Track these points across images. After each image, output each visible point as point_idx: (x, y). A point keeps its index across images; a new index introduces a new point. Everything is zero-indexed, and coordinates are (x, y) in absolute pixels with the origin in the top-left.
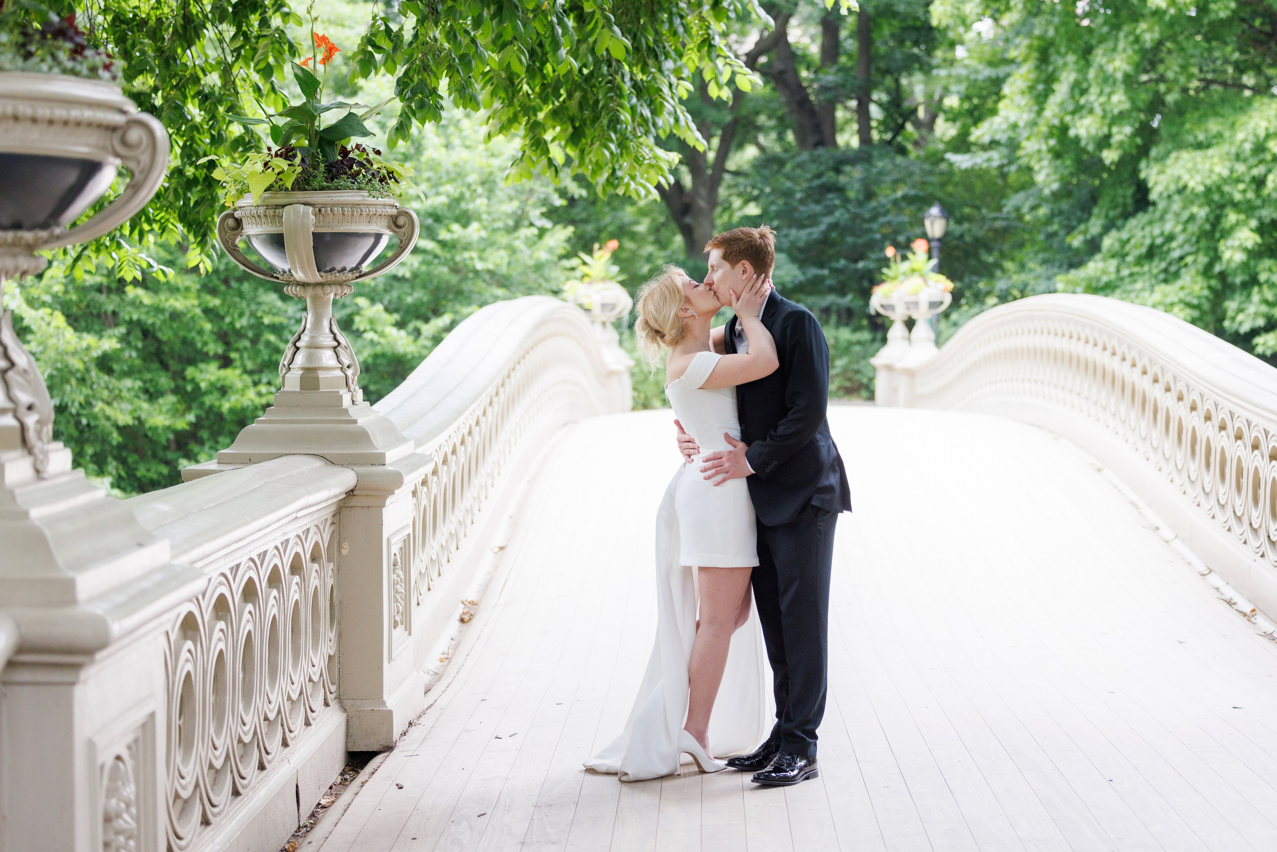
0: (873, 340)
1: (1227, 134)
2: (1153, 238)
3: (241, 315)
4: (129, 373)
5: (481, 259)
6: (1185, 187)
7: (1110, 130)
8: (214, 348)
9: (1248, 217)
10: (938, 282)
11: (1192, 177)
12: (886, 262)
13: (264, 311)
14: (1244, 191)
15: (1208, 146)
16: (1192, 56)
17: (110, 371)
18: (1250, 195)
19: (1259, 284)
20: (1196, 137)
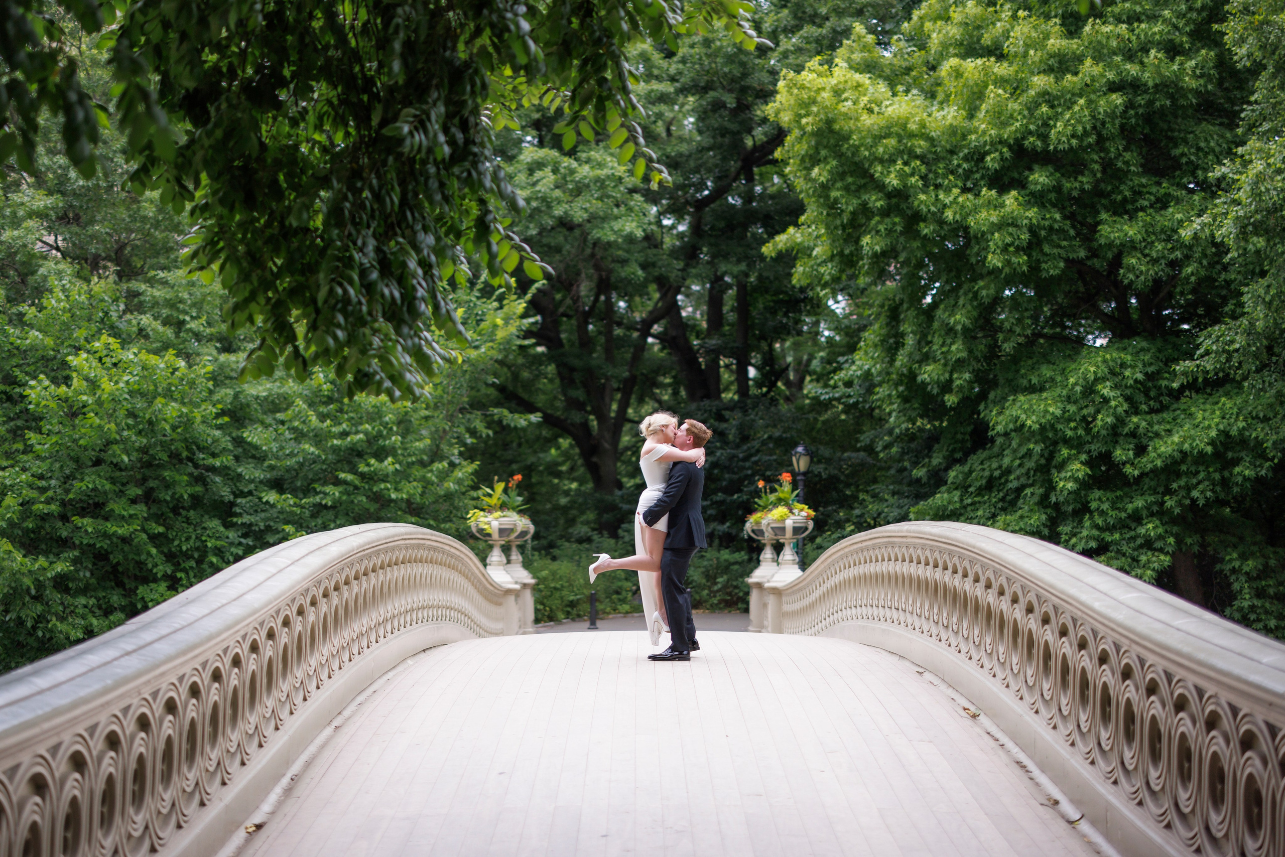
0: (750, 560)
1: (1059, 379)
2: (992, 471)
3: (188, 539)
4: (85, 591)
5: (396, 489)
6: (1023, 425)
7: (951, 376)
8: (163, 568)
9: (1079, 453)
10: (802, 510)
11: (1028, 417)
12: (757, 493)
13: (208, 536)
14: (1075, 428)
15: (1042, 389)
16: (1026, 310)
17: (67, 590)
18: (1080, 432)
19: (1091, 512)
20: (1030, 381)
